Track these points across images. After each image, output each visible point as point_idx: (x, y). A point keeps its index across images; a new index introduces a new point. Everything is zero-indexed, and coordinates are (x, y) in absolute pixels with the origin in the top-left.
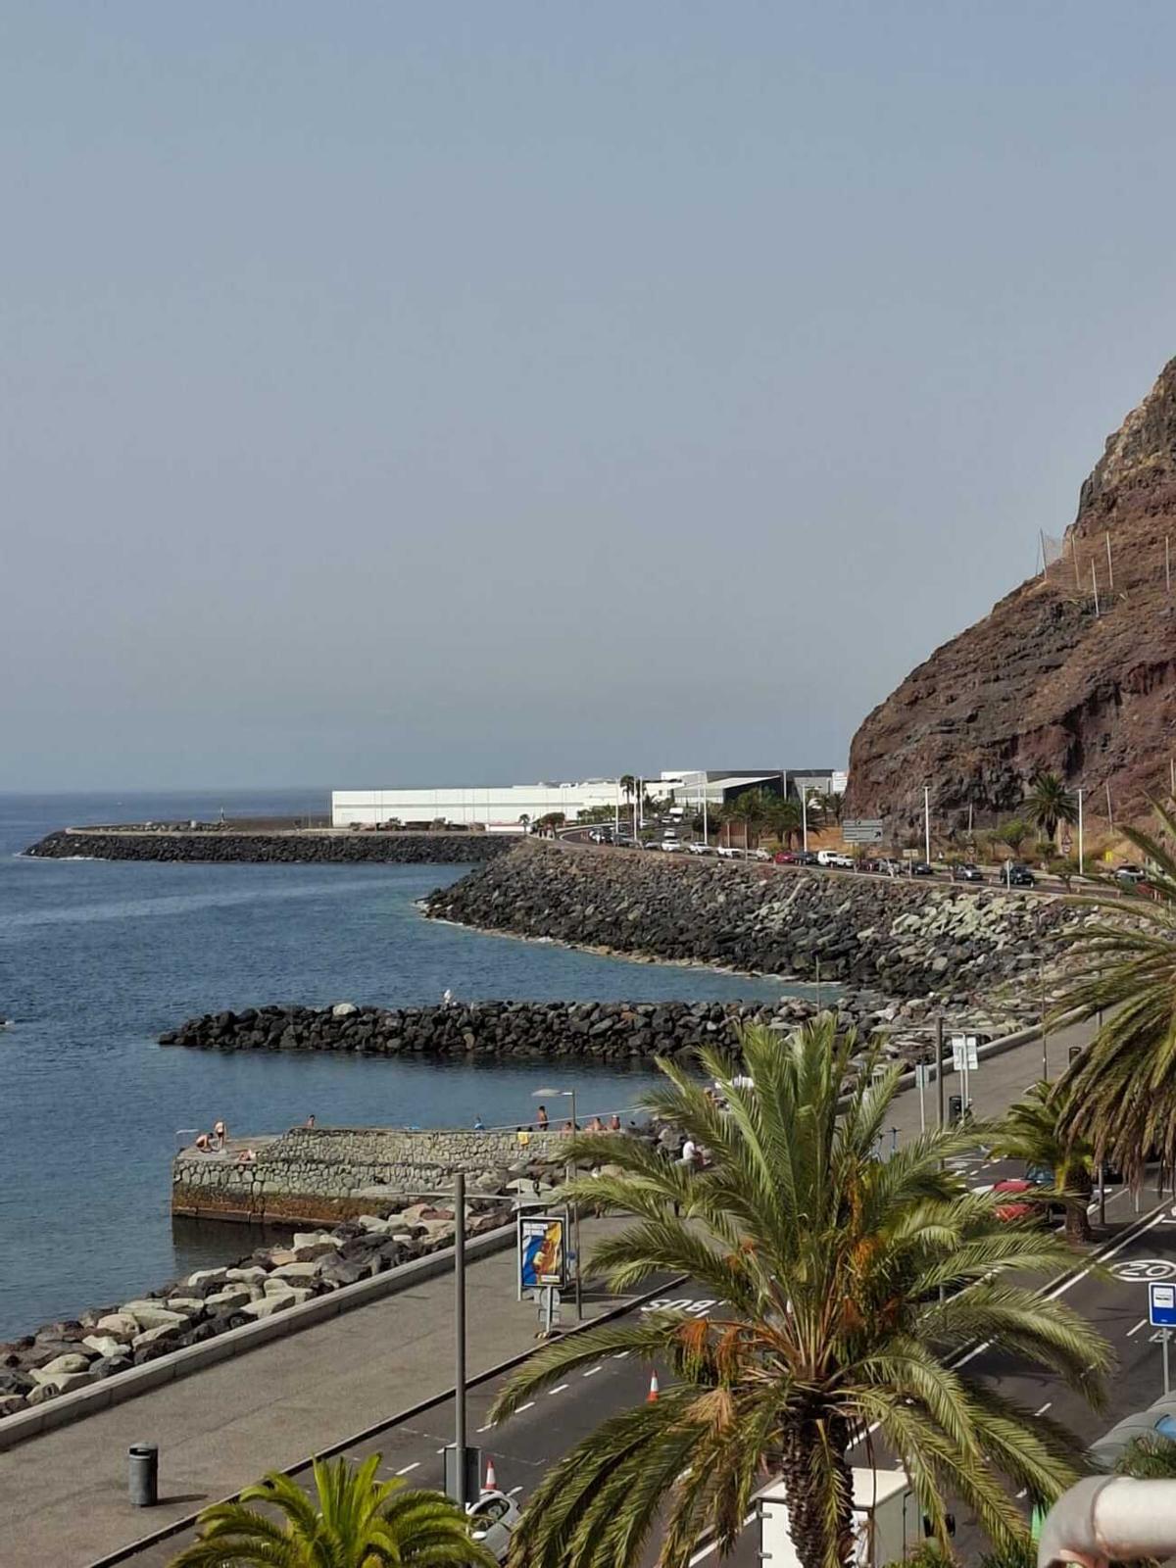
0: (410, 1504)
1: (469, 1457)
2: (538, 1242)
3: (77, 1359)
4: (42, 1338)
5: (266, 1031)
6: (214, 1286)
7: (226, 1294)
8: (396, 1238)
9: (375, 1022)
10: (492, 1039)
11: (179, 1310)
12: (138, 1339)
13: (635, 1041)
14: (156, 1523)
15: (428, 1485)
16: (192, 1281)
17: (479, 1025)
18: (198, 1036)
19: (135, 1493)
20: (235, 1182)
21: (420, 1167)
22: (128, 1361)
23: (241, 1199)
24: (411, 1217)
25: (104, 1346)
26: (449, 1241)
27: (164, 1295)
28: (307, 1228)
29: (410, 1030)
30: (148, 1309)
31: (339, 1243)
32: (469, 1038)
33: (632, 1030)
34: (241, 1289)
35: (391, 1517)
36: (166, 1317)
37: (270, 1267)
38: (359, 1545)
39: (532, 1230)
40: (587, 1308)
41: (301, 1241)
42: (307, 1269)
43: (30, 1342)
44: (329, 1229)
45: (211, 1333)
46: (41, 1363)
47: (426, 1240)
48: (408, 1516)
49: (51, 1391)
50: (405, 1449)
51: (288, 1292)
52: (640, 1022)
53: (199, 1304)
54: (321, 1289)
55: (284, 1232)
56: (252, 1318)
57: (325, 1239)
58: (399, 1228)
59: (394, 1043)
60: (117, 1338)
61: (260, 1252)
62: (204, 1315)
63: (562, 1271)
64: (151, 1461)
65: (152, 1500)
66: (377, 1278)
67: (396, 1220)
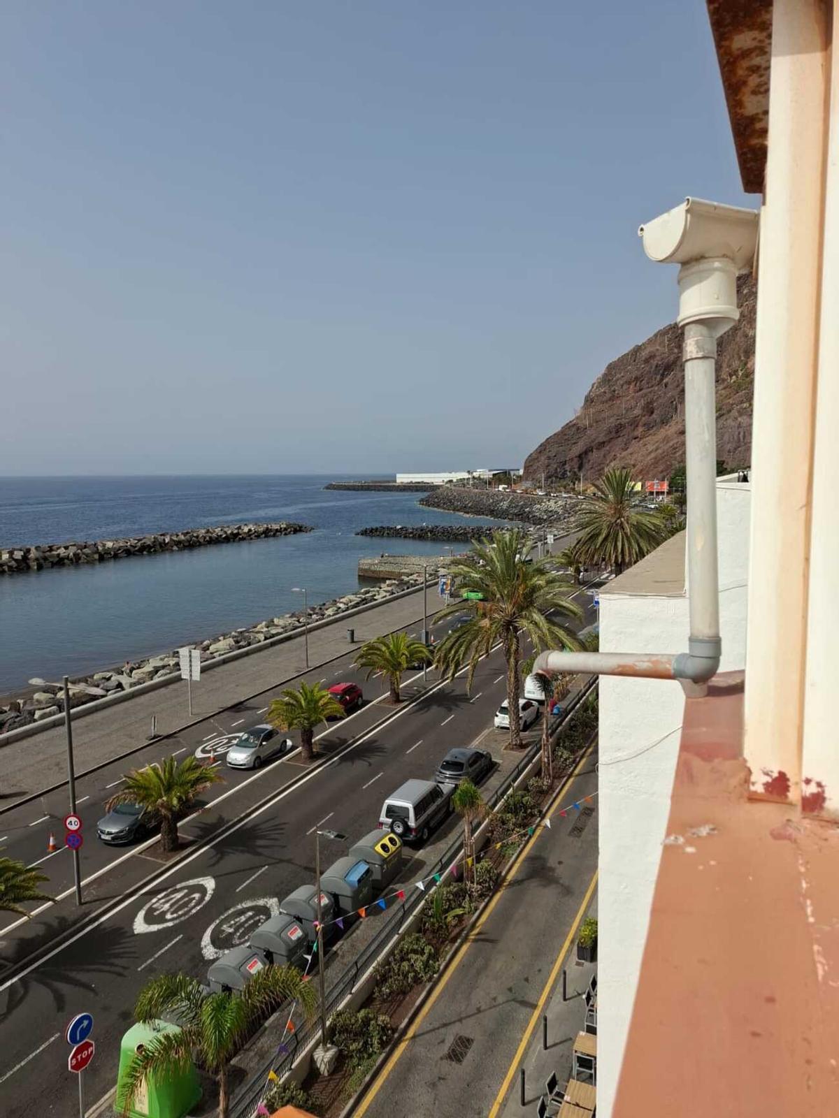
0: (414, 644)
1: (427, 633)
2: (444, 583)
3: (335, 609)
4: (327, 604)
5: (380, 532)
6: (367, 592)
7: (370, 594)
8: (411, 582)
9: (406, 530)
10: (435, 535)
11: (360, 597)
12: (350, 604)
13: (469, 536)
14: (354, 647)
15: (417, 640)
16: (363, 591)
17: (431, 531)
18: (365, 533)
19: (349, 639)
20: (373, 568)
21: (417, 565)
22: (347, 609)
23: (374, 572)
24: (414, 577)
25: (342, 606)
26: (422, 583)
27: (356, 594)
28: (390, 579)
29: (415, 533)
30: (352, 597)
31: (396, 582)
32: (429, 534)
33: (469, 533)
34: (374, 593)
35: (408, 647)
36: (356, 599)
37: (381, 588)
38: (400, 654)
39: (443, 580)
40: (456, 599)
41: (388, 582)
42: (390, 589)
43: (324, 604)
44: (395, 579)
45: (366, 603)
46: (327, 609)
47: (417, 582)
48: (412, 647)
49: (329, 616)
50: (412, 632)
51: (385, 594)
52: (471, 531)
53: (364, 596)
54: (393, 593)
55: (384, 580)
56: (376, 600)
57: (394, 582)
58: (411, 580)
59: (411, 535)
60: (345, 604)
61: (378, 584)
62: (365, 599)
63: (451, 590)
64: (352, 632)
65: (353, 641)
66: (406, 591)
67: (411, 577)
